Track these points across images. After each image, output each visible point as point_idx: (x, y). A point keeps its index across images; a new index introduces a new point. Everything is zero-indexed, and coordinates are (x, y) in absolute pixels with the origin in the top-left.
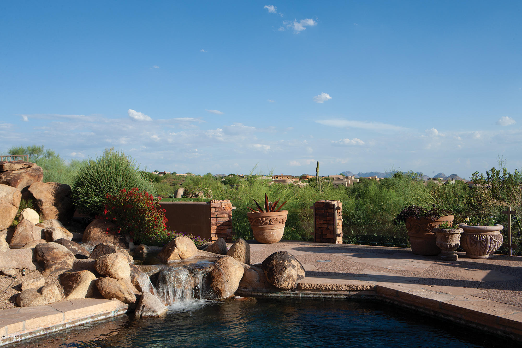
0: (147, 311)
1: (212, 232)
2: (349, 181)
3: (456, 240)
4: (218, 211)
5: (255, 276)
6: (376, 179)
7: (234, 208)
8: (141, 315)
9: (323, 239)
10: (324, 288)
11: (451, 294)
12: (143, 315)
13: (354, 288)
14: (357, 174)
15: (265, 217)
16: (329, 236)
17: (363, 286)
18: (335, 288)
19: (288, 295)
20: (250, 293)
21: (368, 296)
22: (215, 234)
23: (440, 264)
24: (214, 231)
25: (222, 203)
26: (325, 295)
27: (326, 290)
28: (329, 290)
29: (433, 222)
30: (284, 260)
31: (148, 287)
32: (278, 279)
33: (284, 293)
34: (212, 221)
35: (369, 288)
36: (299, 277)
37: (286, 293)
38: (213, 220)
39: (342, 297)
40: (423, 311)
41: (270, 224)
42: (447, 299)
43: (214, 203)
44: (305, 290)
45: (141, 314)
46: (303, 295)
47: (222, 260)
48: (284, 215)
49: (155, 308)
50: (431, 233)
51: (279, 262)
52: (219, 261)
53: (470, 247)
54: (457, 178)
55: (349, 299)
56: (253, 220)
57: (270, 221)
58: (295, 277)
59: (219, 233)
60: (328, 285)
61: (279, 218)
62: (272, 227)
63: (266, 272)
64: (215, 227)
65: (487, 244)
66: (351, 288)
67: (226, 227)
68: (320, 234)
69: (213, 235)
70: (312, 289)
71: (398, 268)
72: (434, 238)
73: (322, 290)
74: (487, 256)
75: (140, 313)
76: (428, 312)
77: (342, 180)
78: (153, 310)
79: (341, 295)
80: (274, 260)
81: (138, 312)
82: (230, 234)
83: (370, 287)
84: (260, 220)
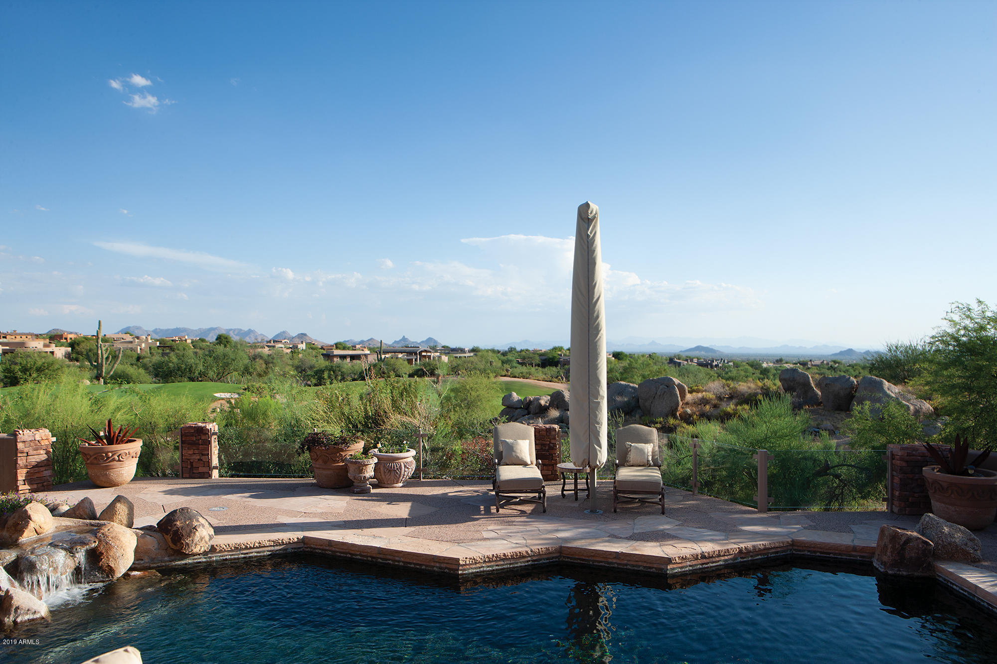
0: (24, 614)
1: (19, 478)
2: (143, 345)
3: (370, 472)
4: (30, 446)
5: (152, 542)
6: (186, 340)
7: (54, 439)
8: (15, 622)
9: (193, 473)
10: (244, 547)
11: (385, 537)
12: (19, 620)
13: (279, 543)
14: (152, 331)
15: (111, 452)
16: (201, 470)
17: (290, 539)
18: (257, 545)
19: (199, 560)
20: (148, 565)
21: (295, 548)
22: (24, 480)
23: (360, 500)
24: (22, 476)
25: (35, 434)
26: (245, 554)
27: (246, 548)
28: (251, 548)
29: (342, 450)
30: (191, 519)
31: (7, 582)
32: (188, 544)
33: (193, 559)
34: (19, 462)
35: (296, 540)
36: (211, 538)
37: (196, 559)
38: (21, 460)
39: (265, 554)
40: (360, 558)
41: (119, 460)
42: (383, 544)
43: (22, 436)
44: (221, 551)
45: (15, 620)
46: (218, 558)
47: (106, 530)
48: (136, 447)
49: (35, 608)
50: (341, 464)
51: (185, 522)
52: (102, 531)
53: (383, 477)
54: (307, 338)
55: (273, 555)
56: (91, 457)
57: (118, 456)
58: (207, 538)
59: (29, 480)
60: (249, 543)
61: (131, 451)
62: (121, 465)
63: (168, 538)
64: (25, 471)
65: (400, 472)
66: (276, 543)
67: (42, 469)
68: (189, 467)
69: (20, 483)
70: (229, 549)
71: (313, 510)
72: (345, 469)
73: (242, 549)
74: (401, 484)
75: (12, 618)
76: (365, 559)
77: (131, 342)
78: (33, 611)
79: (264, 552)
80: (177, 521)
81: (9, 618)
82: (48, 478)
83: (298, 538)
84: (103, 456)
